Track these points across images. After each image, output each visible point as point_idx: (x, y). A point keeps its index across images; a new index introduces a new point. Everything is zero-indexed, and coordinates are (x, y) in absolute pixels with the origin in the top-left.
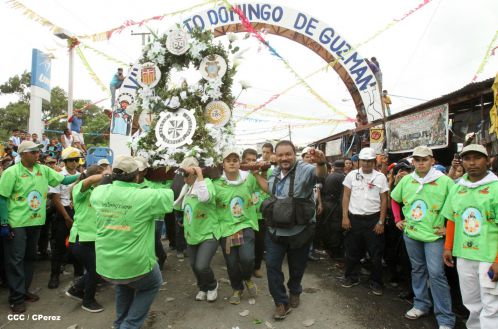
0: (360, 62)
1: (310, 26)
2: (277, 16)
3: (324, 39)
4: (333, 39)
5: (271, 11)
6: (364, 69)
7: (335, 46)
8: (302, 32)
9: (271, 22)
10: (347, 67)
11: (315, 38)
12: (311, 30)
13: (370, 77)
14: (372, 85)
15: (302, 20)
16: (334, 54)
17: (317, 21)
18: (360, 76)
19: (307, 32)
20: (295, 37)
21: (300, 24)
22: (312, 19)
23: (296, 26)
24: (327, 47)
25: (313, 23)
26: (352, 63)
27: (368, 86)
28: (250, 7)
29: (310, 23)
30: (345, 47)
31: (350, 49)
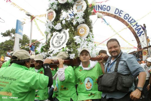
0: (138, 26)
1: (120, 13)
2: (108, 9)
3: (125, 18)
4: (128, 18)
5: (106, 7)
6: (140, 29)
7: (129, 20)
8: (118, 15)
9: (106, 11)
10: (134, 28)
11: (122, 17)
12: (120, 14)
13: (142, 32)
14: (143, 34)
16: (129, 23)
17: (123, 11)
18: (138, 31)
19: (119, 15)
20: (115, 17)
21: (117, 12)
22: (121, 11)
23: (115, 13)
24: (126, 21)
25: (121, 12)
26: (135, 27)
27: (142, 35)
28: (99, 6)
29: (120, 12)
30: (133, 21)
31: (135, 21)
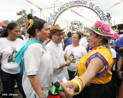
0: (104, 15)
1: (93, 6)
2: (85, 3)
3: (96, 9)
4: (98, 9)
5: (84, 2)
6: (105, 17)
7: (98, 11)
8: (91, 7)
9: (84, 5)
10: (101, 16)
11: (94, 9)
14: (106, 20)
15: (91, 4)
16: (98, 13)
17: (95, 5)
18: (104, 18)
19: (92, 7)
22: (93, 4)
23: (89, 6)
24: (96, 11)
25: (94, 5)
26: (102, 15)
28: (79, 1)
29: (93, 5)
31: (102, 11)
